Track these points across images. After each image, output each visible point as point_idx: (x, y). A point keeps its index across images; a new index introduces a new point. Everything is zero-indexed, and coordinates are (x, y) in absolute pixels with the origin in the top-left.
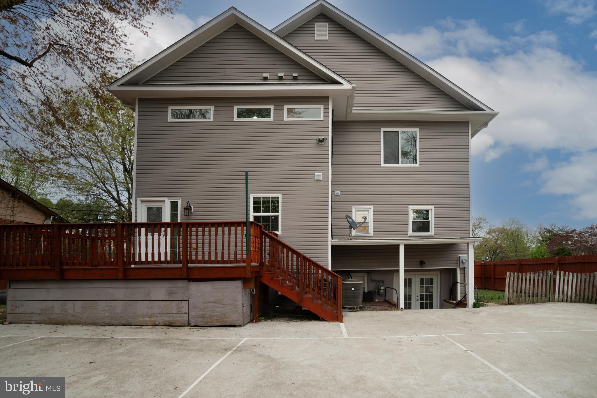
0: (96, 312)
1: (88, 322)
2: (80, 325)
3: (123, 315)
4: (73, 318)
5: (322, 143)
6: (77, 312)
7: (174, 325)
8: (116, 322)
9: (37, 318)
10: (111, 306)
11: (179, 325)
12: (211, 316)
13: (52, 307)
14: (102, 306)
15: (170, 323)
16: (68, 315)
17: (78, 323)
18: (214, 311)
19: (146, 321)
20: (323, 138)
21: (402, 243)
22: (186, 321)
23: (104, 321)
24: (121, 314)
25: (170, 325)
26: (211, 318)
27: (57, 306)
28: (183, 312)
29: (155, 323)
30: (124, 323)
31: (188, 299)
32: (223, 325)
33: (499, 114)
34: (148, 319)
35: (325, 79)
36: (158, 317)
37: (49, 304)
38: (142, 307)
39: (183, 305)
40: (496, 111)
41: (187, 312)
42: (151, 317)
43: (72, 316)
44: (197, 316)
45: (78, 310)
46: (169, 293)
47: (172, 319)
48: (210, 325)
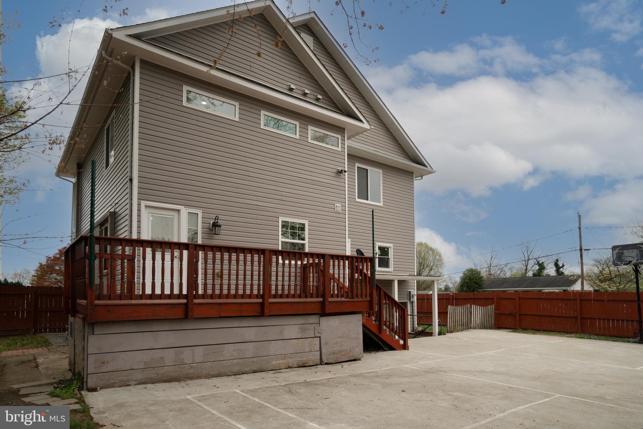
0: (222, 359)
1: (211, 373)
2: (201, 378)
3: (255, 359)
4: (191, 371)
5: (340, 174)
6: (198, 362)
7: (307, 365)
8: (246, 369)
9: (140, 376)
10: (240, 350)
11: (312, 364)
12: (340, 352)
13: (162, 358)
14: (229, 351)
15: (303, 363)
16: (185, 366)
17: (199, 377)
18: (342, 346)
19: (279, 364)
20: (341, 169)
21: (396, 279)
22: (318, 359)
23: (232, 369)
24: (252, 359)
25: (304, 366)
26: (340, 354)
27: (169, 355)
28: (316, 350)
29: (288, 365)
30: (255, 369)
31: (319, 336)
32: (350, 360)
33: (436, 172)
34: (281, 361)
35: (341, 109)
36: (291, 358)
37: (159, 353)
38: (275, 348)
39: (315, 342)
40: (434, 169)
41: (319, 349)
42: (284, 359)
43: (191, 367)
44: (328, 353)
45: (199, 358)
46: (301, 330)
47: (305, 358)
48: (339, 361)
